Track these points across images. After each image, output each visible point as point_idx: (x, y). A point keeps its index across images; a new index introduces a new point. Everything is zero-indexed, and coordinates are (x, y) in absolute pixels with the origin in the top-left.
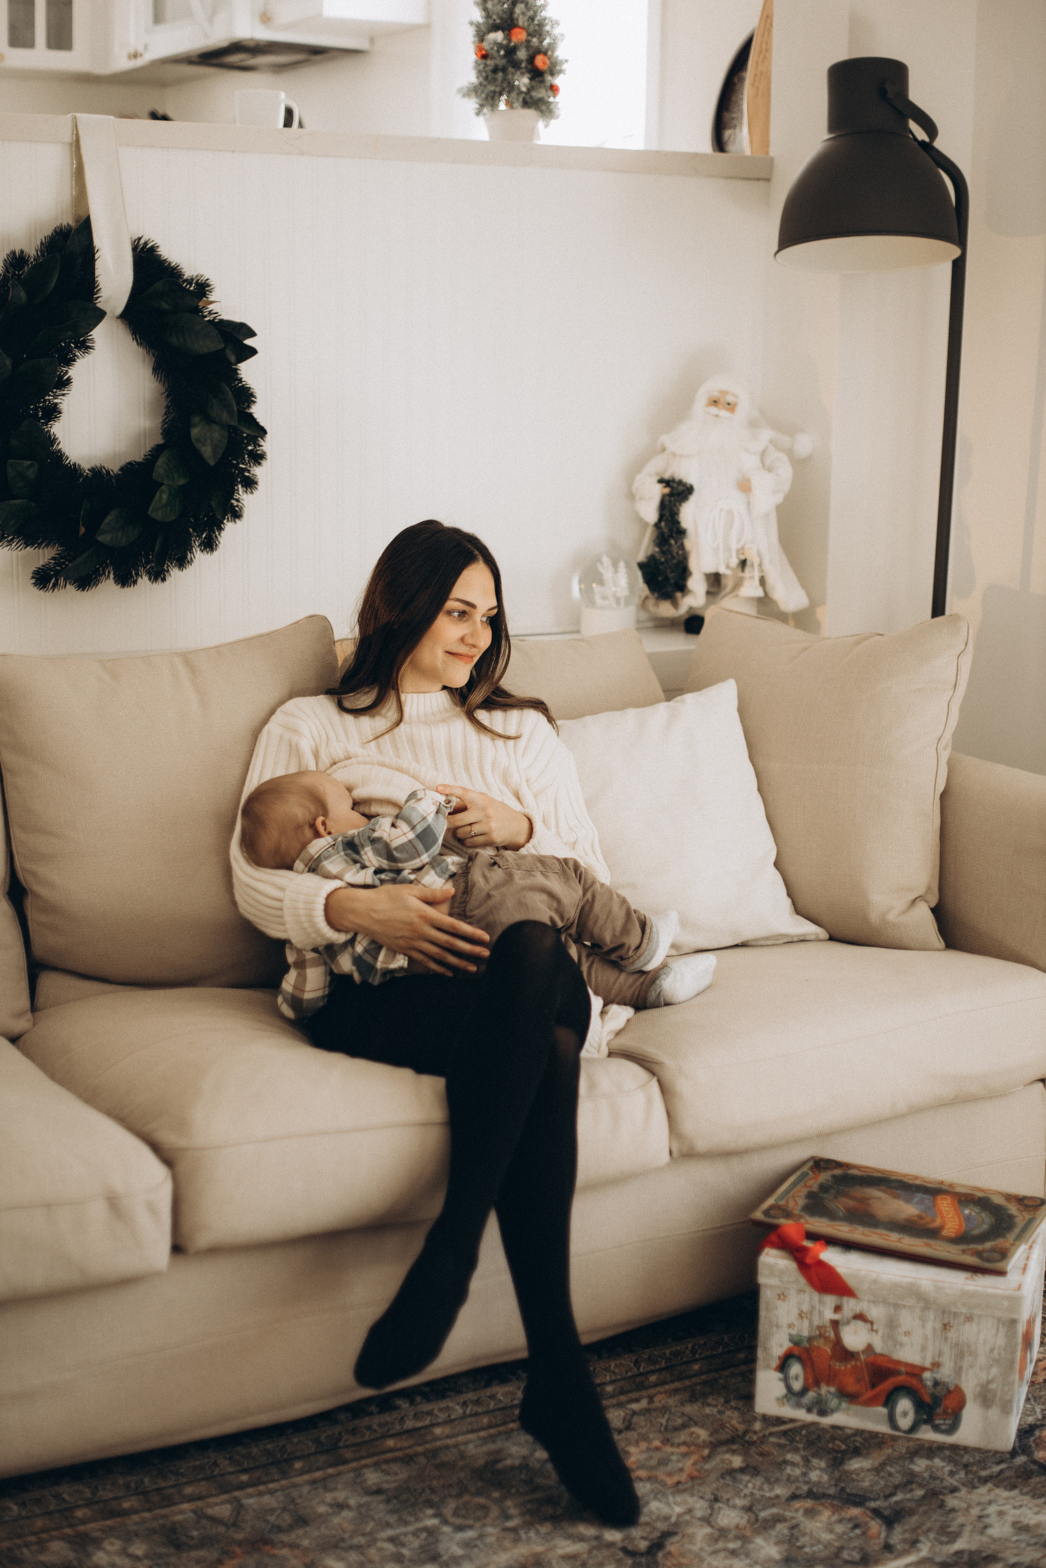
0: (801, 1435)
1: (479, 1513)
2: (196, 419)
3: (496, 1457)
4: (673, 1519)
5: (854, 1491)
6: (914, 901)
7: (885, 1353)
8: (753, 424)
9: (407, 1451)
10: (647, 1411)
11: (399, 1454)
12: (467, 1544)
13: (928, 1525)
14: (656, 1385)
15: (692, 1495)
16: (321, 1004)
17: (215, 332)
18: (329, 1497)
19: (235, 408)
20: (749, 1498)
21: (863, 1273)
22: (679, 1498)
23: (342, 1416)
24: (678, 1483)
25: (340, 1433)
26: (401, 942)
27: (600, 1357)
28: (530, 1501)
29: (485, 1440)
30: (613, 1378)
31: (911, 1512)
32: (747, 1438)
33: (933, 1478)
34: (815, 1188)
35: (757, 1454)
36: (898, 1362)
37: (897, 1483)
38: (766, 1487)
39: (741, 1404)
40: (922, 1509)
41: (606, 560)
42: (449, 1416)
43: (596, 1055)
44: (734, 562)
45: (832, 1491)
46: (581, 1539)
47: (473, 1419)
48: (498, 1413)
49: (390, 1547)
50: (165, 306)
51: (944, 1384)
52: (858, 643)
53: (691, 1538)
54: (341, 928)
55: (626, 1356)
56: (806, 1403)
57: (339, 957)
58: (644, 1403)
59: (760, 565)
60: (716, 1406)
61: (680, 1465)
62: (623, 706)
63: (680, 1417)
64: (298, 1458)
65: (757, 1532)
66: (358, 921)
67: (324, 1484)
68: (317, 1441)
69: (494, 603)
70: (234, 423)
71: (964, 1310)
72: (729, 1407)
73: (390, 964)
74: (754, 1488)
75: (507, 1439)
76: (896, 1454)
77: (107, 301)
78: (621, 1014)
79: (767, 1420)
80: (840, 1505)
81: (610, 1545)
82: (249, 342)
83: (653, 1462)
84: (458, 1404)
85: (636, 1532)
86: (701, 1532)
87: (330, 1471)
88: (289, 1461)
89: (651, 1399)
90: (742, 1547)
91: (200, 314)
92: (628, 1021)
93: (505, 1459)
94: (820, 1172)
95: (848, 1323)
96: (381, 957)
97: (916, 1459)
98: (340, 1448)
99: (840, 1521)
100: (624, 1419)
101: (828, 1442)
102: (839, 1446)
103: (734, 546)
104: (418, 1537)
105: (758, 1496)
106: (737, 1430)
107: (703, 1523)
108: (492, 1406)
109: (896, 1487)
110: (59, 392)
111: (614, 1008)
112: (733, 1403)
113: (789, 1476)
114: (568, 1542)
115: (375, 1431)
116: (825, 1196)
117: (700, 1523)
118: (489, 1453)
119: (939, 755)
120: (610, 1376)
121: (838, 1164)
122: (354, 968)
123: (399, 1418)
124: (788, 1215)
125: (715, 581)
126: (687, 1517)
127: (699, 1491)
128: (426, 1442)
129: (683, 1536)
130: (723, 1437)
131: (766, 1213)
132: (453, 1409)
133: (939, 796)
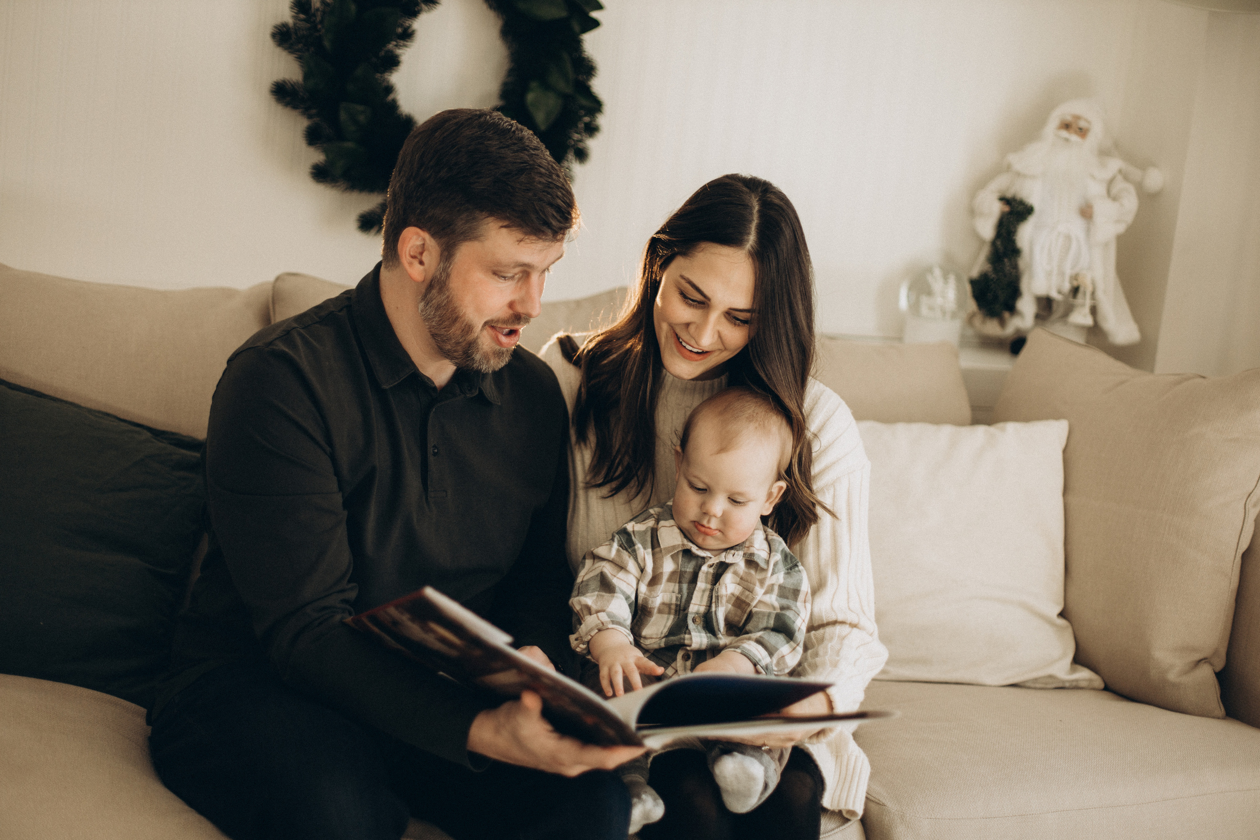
2: (534, 84)
6: (1199, 662)
8: (1104, 153)
19: (574, 79)
41: (937, 272)
44: (1067, 287)
52: (1179, 382)
59: (1093, 293)
70: (568, 90)
82: (595, 14)
103: (1068, 272)
110: (402, 43)
119: (1247, 511)
125: (1046, 305)
133: (1240, 555)
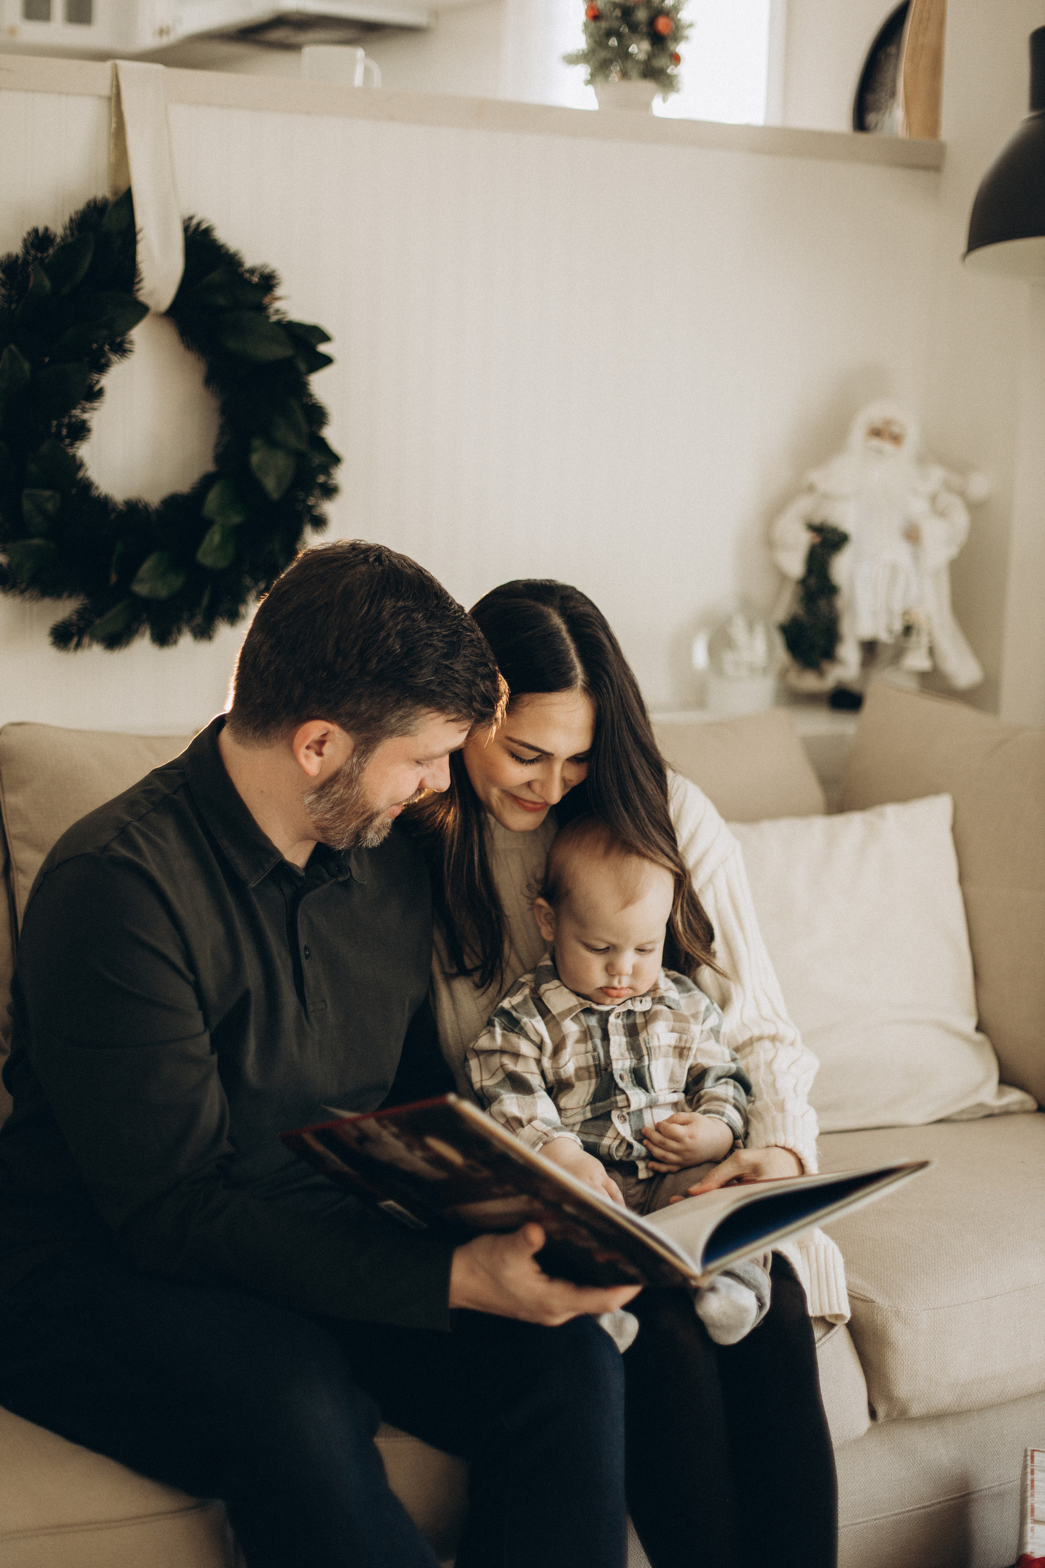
2: (257, 443)
8: (923, 461)
17: (282, 336)
19: (304, 430)
41: (738, 620)
44: (897, 626)
50: (221, 301)
59: (928, 631)
70: (302, 448)
77: (151, 294)
82: (323, 348)
91: (265, 312)
103: (898, 607)
110: (88, 405)
125: (872, 649)
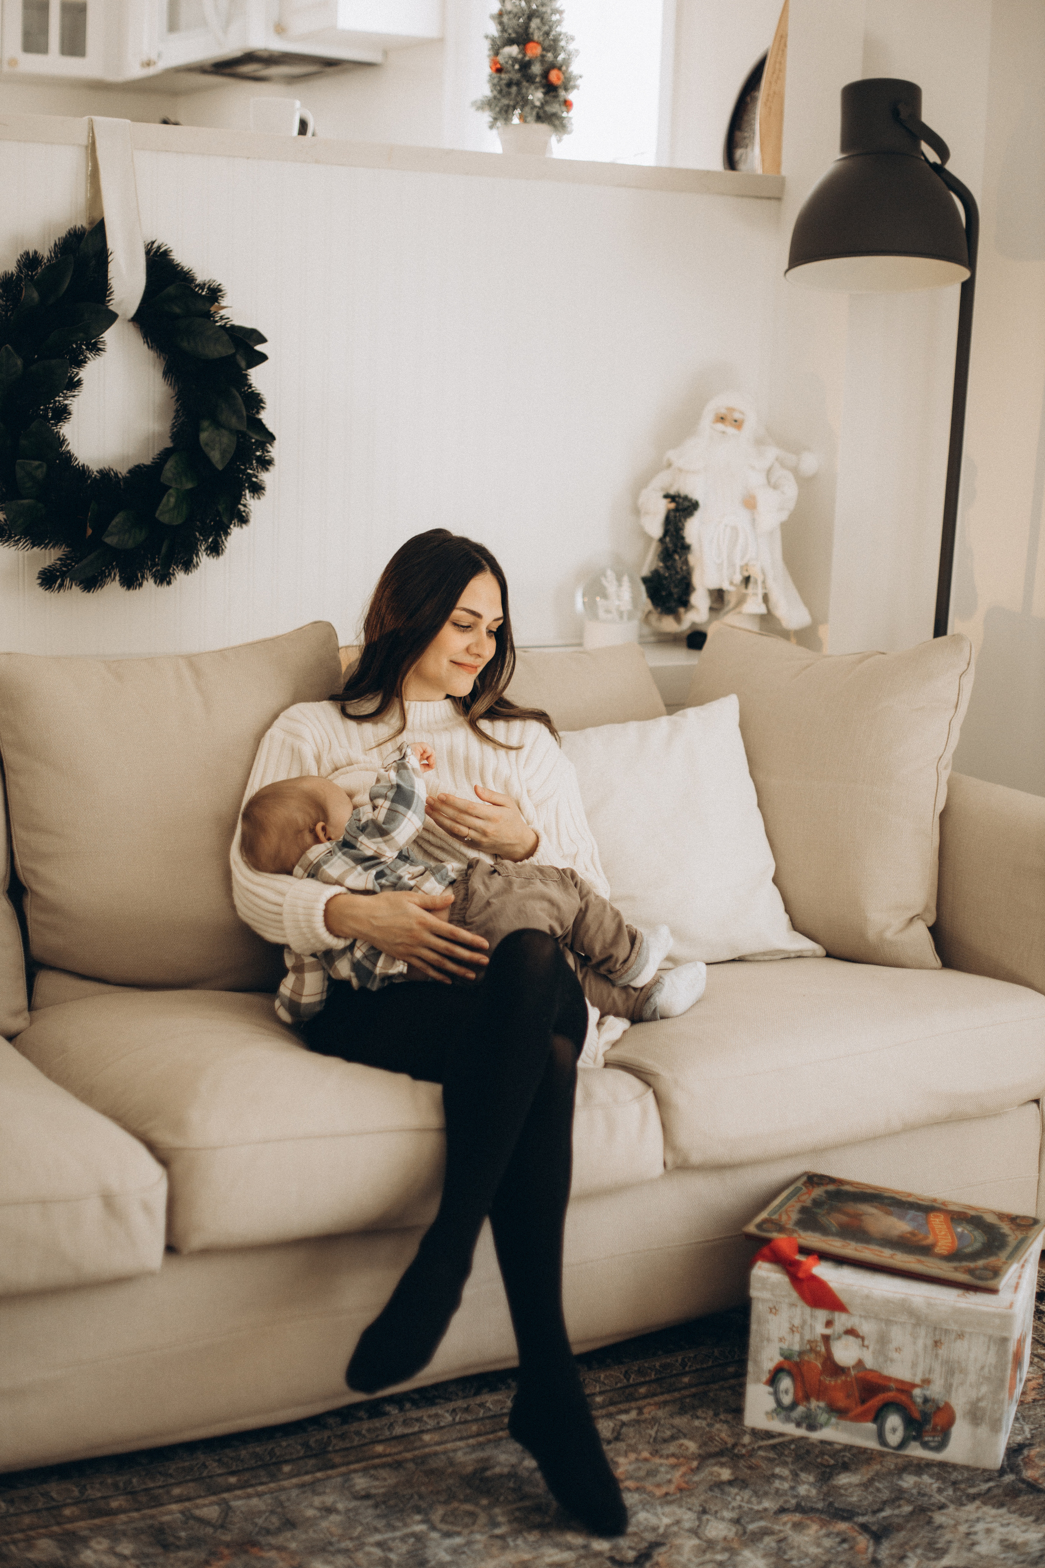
0: (790, 1449)
1: (466, 1520)
2: (205, 424)
3: (485, 1465)
4: (661, 1530)
5: (842, 1506)
6: (911, 920)
7: (875, 1368)
8: (759, 442)
9: (396, 1457)
10: (637, 1422)
11: (389, 1459)
12: (455, 1551)
13: (916, 1540)
14: (645, 1397)
15: (681, 1506)
16: (318, 1009)
17: (226, 338)
18: (317, 1501)
19: (245, 413)
20: (737, 1511)
21: (856, 1288)
22: (667, 1509)
23: (331, 1421)
24: (667, 1494)
25: (329, 1437)
26: (401, 949)
27: (590, 1368)
28: (518, 1509)
29: (474, 1449)
30: (602, 1389)
31: (899, 1528)
32: (736, 1451)
33: (922, 1494)
34: (808, 1203)
35: (746, 1467)
36: (890, 1379)
37: (885, 1498)
38: (754, 1499)
39: (729, 1417)
40: (909, 1526)
41: (609, 573)
42: (438, 1423)
43: (591, 1065)
44: (738, 578)
45: (820, 1505)
46: (570, 1548)
47: (462, 1427)
48: (487, 1421)
49: (378, 1552)
50: (177, 310)
51: (933, 1401)
52: (860, 661)
53: (679, 1549)
54: (340, 934)
55: (616, 1367)
56: (795, 1419)
57: (336, 963)
58: (633, 1414)
59: (764, 582)
60: (705, 1419)
61: (669, 1477)
62: (624, 719)
63: (668, 1429)
64: (286, 1462)
65: (745, 1545)
66: (358, 927)
67: (312, 1488)
68: (306, 1445)
69: (500, 614)
70: (243, 427)
71: (955, 1327)
72: (718, 1420)
73: (389, 969)
74: (742, 1500)
75: (496, 1447)
76: (884, 1470)
77: (119, 304)
78: (617, 1026)
79: (755, 1433)
80: (828, 1519)
81: (598, 1554)
82: (259, 348)
83: (642, 1473)
84: (447, 1411)
85: (623, 1542)
86: (690, 1543)
87: (319, 1475)
88: (279, 1463)
89: (640, 1411)
90: (729, 1559)
91: (212, 319)
92: (624, 1032)
93: (493, 1467)
94: (813, 1187)
95: (839, 1337)
96: (380, 963)
97: (904, 1476)
98: (329, 1452)
99: (828, 1535)
100: (613, 1430)
101: (817, 1456)
102: (827, 1460)
103: (738, 563)
104: (406, 1542)
105: (746, 1509)
106: (726, 1443)
107: (690, 1534)
108: (481, 1415)
109: (885, 1503)
110: (69, 394)
111: (610, 1019)
112: (722, 1417)
113: (777, 1490)
114: (556, 1551)
115: (364, 1436)
116: (818, 1211)
117: (687, 1534)
118: (478, 1461)
119: (939, 774)
120: (600, 1387)
121: (832, 1180)
122: (352, 974)
123: (388, 1424)
124: (781, 1229)
125: (718, 597)
126: (675, 1529)
127: (687, 1503)
128: (415, 1449)
129: (671, 1547)
130: (713, 1449)
131: (759, 1226)
132: (443, 1416)
133: (938, 815)
